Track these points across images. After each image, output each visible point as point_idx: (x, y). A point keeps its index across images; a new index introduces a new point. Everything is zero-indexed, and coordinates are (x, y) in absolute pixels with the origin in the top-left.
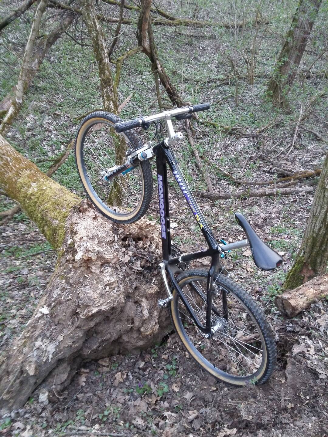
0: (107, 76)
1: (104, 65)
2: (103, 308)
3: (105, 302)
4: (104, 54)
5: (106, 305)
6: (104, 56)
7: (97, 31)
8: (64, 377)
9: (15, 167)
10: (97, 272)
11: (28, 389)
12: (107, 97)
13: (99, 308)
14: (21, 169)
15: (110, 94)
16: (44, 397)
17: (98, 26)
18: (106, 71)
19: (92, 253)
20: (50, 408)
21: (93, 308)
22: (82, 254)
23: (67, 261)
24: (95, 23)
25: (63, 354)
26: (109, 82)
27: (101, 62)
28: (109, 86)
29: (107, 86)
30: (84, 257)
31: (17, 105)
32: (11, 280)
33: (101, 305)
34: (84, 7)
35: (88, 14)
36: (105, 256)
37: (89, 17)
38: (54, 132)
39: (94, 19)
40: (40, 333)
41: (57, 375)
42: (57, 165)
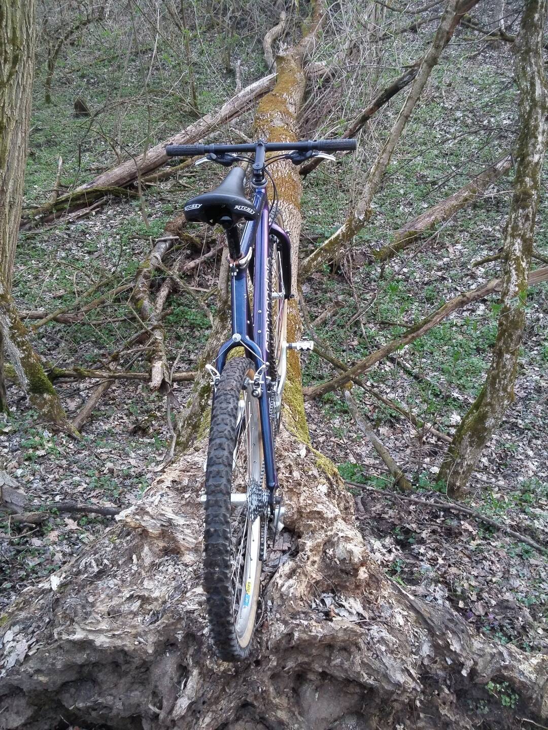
0: (525, 187)
1: (526, 167)
3: (109, 631)
4: (534, 146)
5: (109, 637)
6: (531, 148)
7: (533, 100)
12: (513, 228)
13: (90, 637)
15: (520, 223)
17: (538, 91)
18: (527, 179)
19: (153, 518)
21: (79, 630)
25: (19, 679)
26: (524, 200)
27: (522, 160)
28: (524, 208)
29: (518, 208)
33: (100, 631)
34: (519, 55)
36: (180, 537)
39: (533, 78)
40: (26, 618)
41: (7, 709)
42: (410, 337)
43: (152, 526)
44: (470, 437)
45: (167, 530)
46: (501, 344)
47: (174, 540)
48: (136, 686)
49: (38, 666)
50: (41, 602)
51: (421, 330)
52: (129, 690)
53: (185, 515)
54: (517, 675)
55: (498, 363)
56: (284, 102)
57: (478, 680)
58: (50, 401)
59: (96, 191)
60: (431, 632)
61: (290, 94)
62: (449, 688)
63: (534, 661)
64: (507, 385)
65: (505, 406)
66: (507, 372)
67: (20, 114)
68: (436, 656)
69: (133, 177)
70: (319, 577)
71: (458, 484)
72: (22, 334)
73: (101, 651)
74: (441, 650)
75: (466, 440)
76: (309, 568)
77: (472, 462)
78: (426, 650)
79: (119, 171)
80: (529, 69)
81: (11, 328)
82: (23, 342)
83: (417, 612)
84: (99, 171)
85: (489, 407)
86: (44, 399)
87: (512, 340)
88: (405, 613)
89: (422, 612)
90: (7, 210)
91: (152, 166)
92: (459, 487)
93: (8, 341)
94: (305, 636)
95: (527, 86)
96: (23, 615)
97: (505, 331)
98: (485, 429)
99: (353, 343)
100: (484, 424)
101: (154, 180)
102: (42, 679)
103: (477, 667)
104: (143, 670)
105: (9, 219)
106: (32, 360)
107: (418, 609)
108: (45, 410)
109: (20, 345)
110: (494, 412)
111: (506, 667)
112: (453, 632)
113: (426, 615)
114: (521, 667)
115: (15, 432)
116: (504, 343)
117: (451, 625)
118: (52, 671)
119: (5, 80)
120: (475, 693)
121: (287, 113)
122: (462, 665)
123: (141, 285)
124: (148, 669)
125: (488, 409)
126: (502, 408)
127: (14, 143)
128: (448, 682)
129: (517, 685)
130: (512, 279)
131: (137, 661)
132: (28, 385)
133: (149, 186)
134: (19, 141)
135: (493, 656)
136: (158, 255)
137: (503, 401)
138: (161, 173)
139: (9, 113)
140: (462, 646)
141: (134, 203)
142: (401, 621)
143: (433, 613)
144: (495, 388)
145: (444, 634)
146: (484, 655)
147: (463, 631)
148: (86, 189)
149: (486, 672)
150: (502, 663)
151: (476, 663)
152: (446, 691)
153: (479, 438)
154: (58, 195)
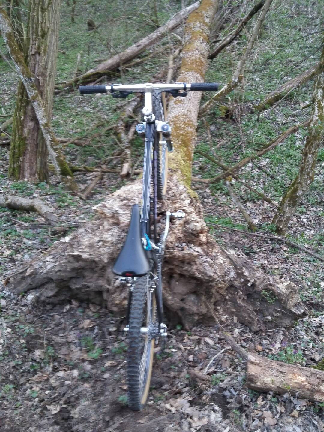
3: (89, 252)
8: (51, 294)
11: (25, 285)
12: (318, 84)
13: (81, 254)
16: (30, 297)
20: (30, 307)
21: (76, 251)
31: (231, 84)
36: (120, 218)
40: (55, 253)
41: (47, 289)
42: (264, 150)
43: (108, 213)
44: (289, 201)
45: (115, 215)
46: (307, 149)
47: (118, 219)
48: (100, 278)
49: (59, 269)
50: (61, 247)
51: (271, 146)
52: (98, 280)
53: (124, 209)
54: (276, 289)
55: (305, 160)
56: (202, 16)
57: (256, 289)
58: (71, 180)
59: (98, 73)
60: (236, 267)
61: (207, 12)
62: (242, 291)
63: (285, 284)
64: (309, 172)
65: (308, 184)
66: (309, 164)
67: (54, 26)
68: (237, 278)
69: (118, 65)
70: (181, 235)
71: (281, 227)
72: (56, 145)
73: (85, 260)
74: (240, 275)
75: (287, 203)
76: (176, 231)
77: (290, 215)
78: (233, 274)
79: (111, 62)
81: (51, 141)
82: (56, 148)
83: (230, 259)
84: (100, 61)
85: (299, 185)
86: (67, 179)
87: (313, 146)
88: (225, 259)
89: (233, 259)
90: (48, 78)
91: (130, 58)
92: (282, 229)
93: (49, 148)
94: (171, 256)
96: (54, 252)
97: (310, 142)
98: (297, 197)
99: (238, 158)
100: (296, 193)
101: (130, 67)
102: (62, 274)
103: (256, 283)
104: (103, 270)
105: (49, 83)
106: (61, 158)
107: (231, 257)
108: (68, 184)
109: (55, 150)
110: (302, 187)
111: (271, 285)
112: (246, 268)
113: (234, 260)
114: (279, 286)
115: (53, 194)
116: (309, 149)
117: (245, 265)
118: (65, 271)
119: (46, 7)
120: (256, 296)
121: (204, 23)
122: (249, 281)
123: (121, 124)
124: (105, 271)
125: (298, 185)
126: (307, 185)
127: (51, 42)
128: (242, 289)
129: (276, 294)
130: (315, 112)
131: (100, 266)
132: (59, 171)
133: (127, 70)
134: (54, 41)
135: (264, 279)
136: (130, 109)
137: (307, 181)
138: (134, 63)
139: (48, 25)
140: (250, 273)
141: (119, 80)
142: (222, 262)
143: (238, 260)
144: (302, 174)
145: (241, 268)
146: (260, 278)
147: (251, 268)
148: (92, 72)
149: (261, 287)
150: (269, 283)
151: (255, 281)
152: (241, 293)
153: (294, 202)
154: (78, 76)
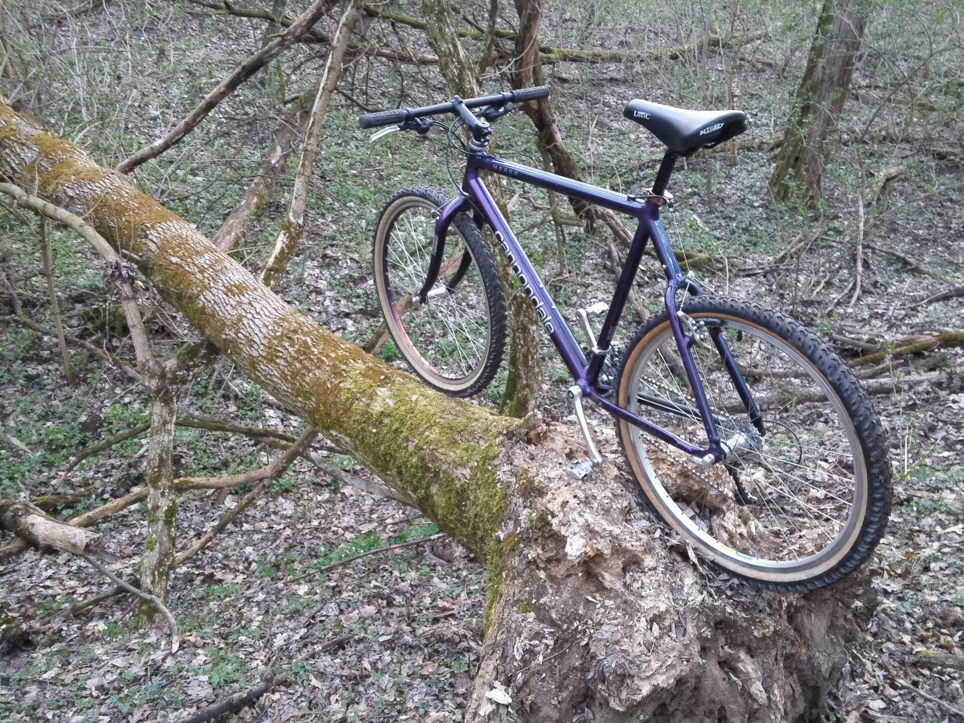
2: (662, 681)
3: (661, 666)
7: (460, 62)
9: (327, 356)
10: (618, 586)
13: (654, 683)
14: (344, 360)
17: (462, 53)
19: (601, 537)
22: (583, 541)
23: (529, 563)
24: (455, 46)
30: (588, 549)
31: (292, 230)
32: (303, 631)
34: (432, 15)
35: (440, 30)
37: (443, 35)
38: (328, 293)
39: (453, 39)
80: (447, 30)
95: (449, 49)
99: (230, 410)
124: (695, 690)
